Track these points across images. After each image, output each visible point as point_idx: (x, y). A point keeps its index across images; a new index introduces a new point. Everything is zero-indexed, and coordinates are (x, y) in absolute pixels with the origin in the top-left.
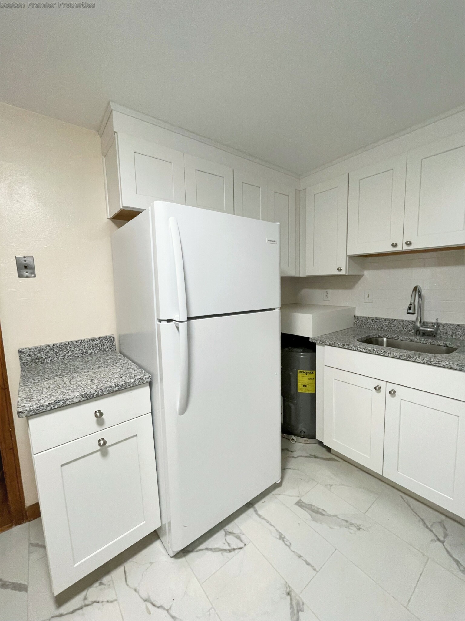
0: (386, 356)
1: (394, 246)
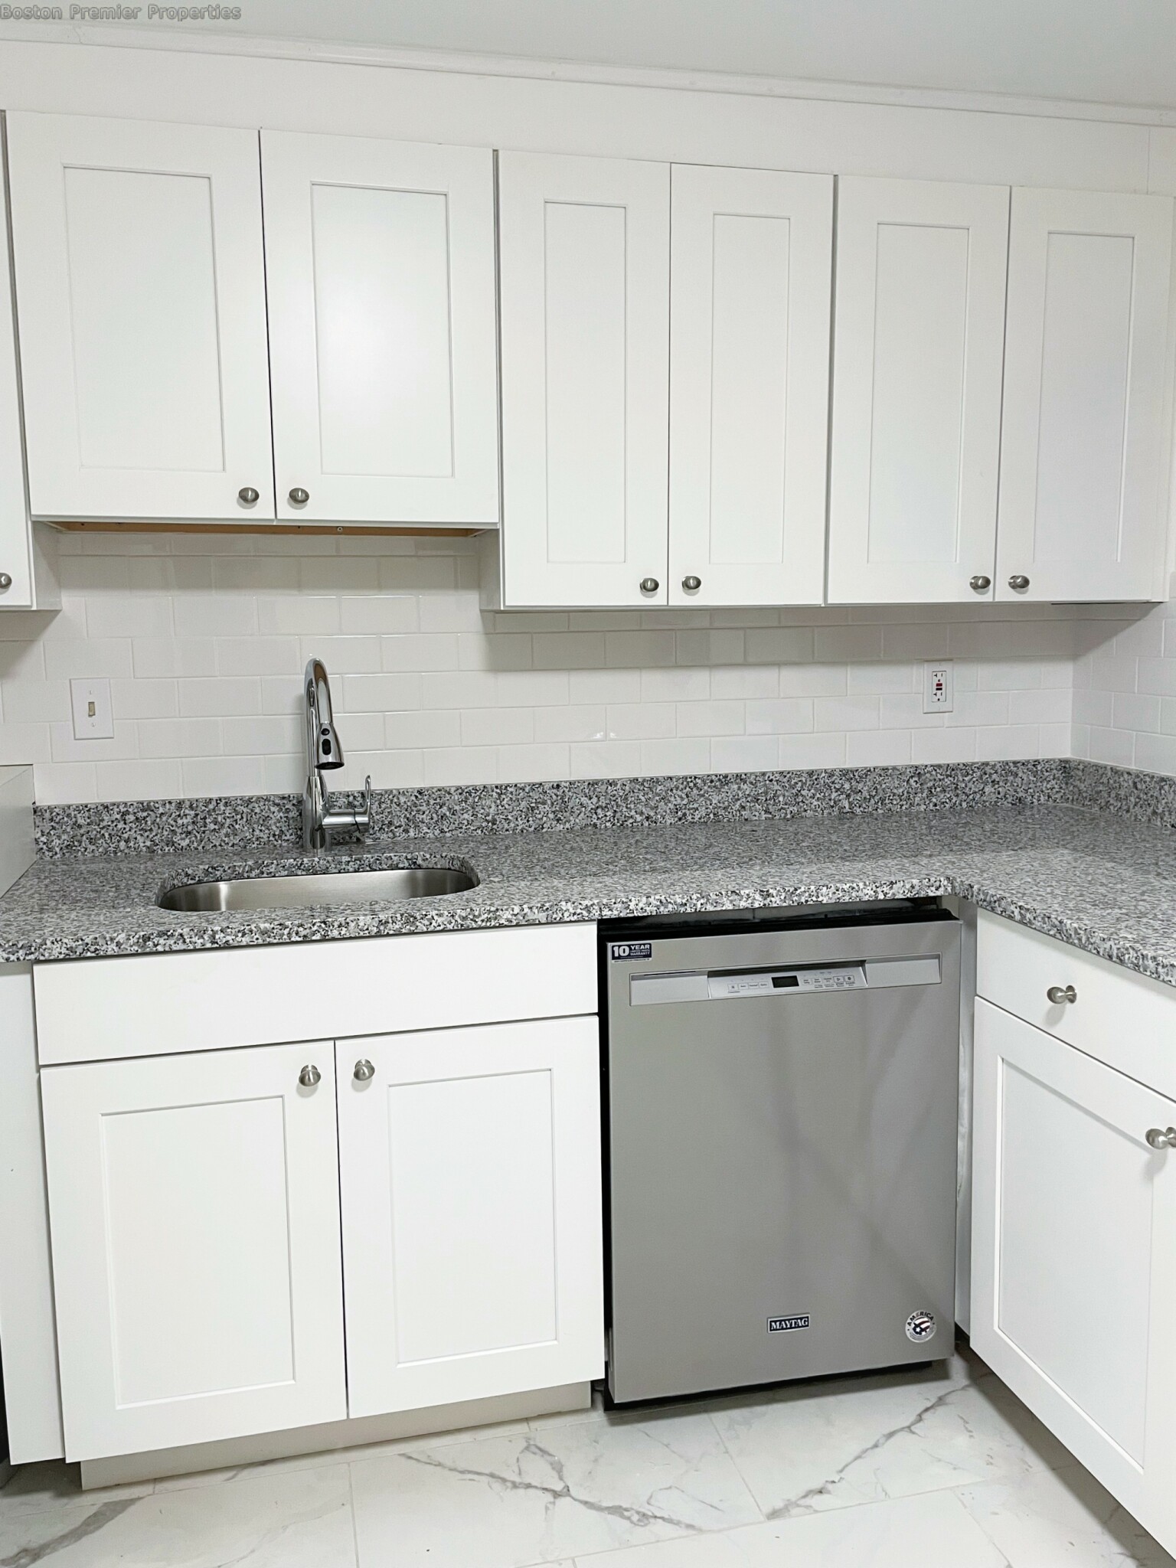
0: (334, 939)
1: (248, 497)
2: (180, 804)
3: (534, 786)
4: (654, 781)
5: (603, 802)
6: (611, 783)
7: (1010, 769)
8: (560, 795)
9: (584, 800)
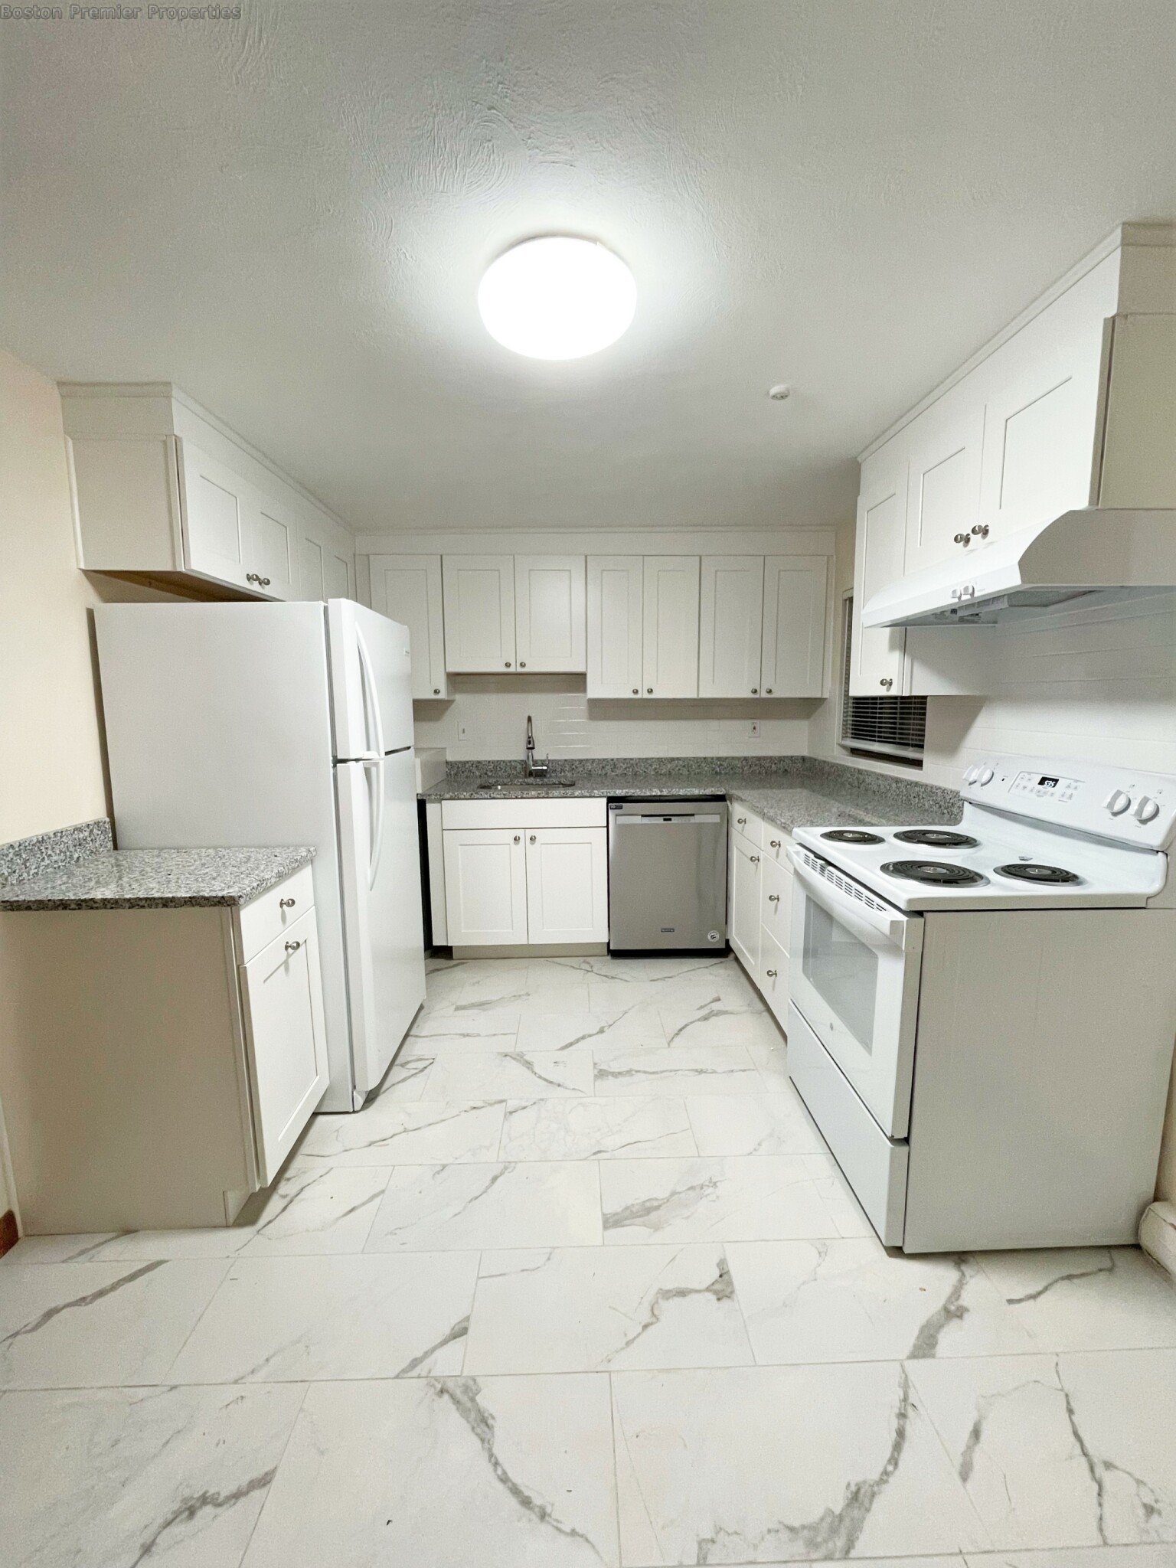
0: (524, 798)
1: (508, 665)
2: (489, 762)
3: (604, 760)
4: (647, 759)
5: (629, 765)
6: (632, 759)
7: (781, 759)
8: (614, 763)
9: (622, 765)
